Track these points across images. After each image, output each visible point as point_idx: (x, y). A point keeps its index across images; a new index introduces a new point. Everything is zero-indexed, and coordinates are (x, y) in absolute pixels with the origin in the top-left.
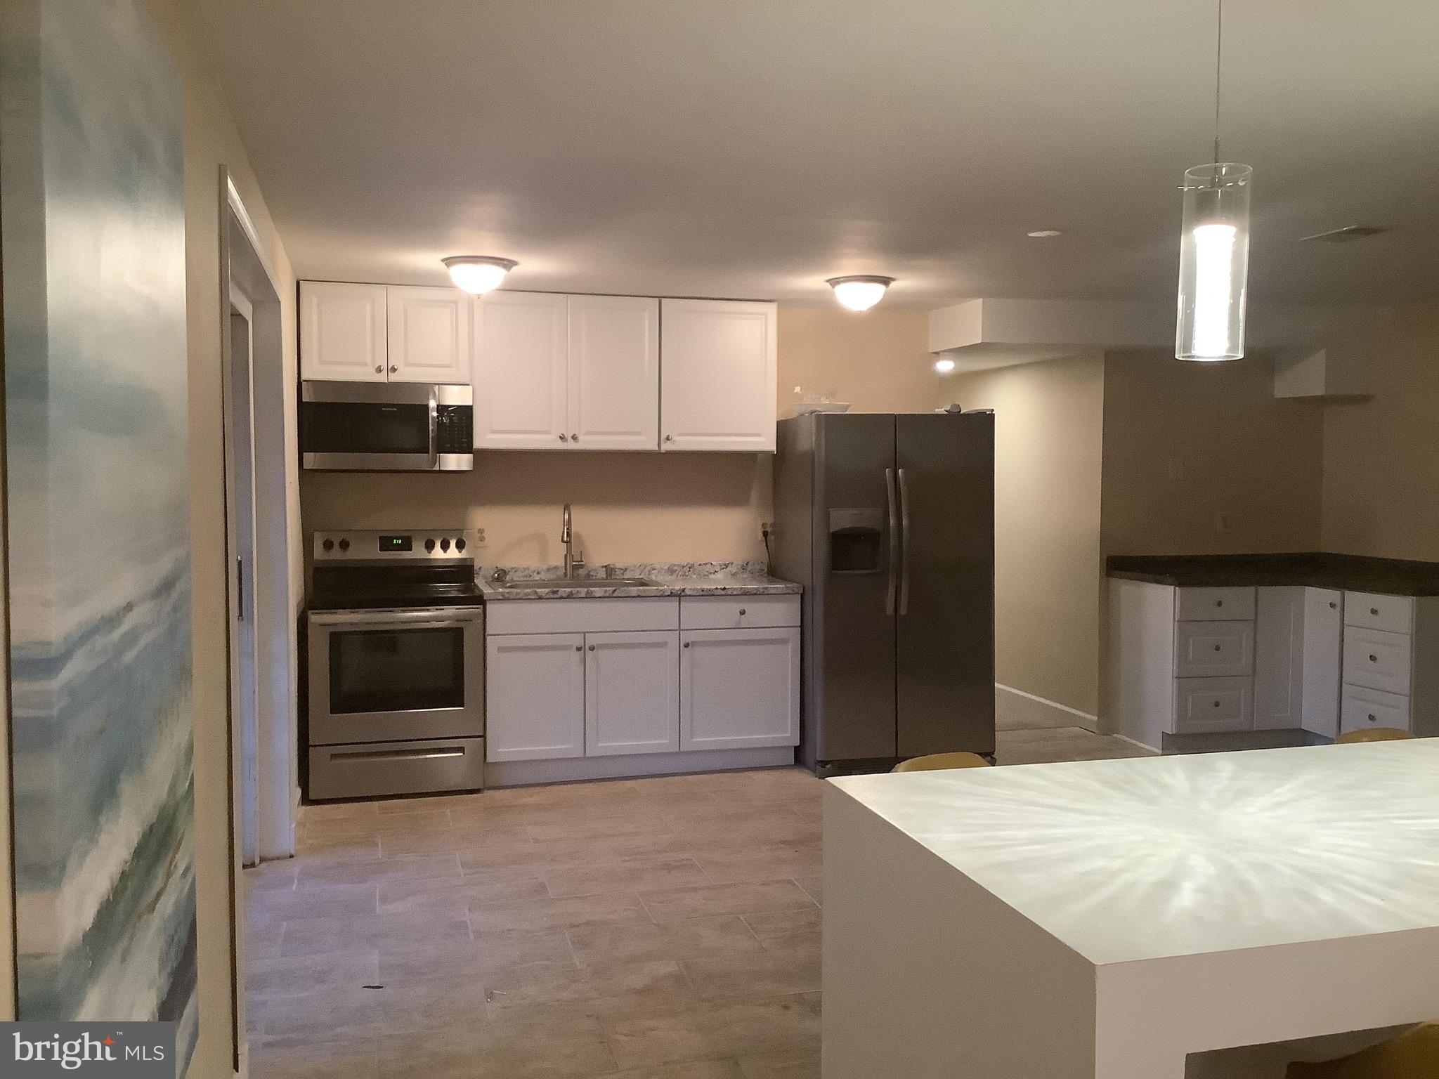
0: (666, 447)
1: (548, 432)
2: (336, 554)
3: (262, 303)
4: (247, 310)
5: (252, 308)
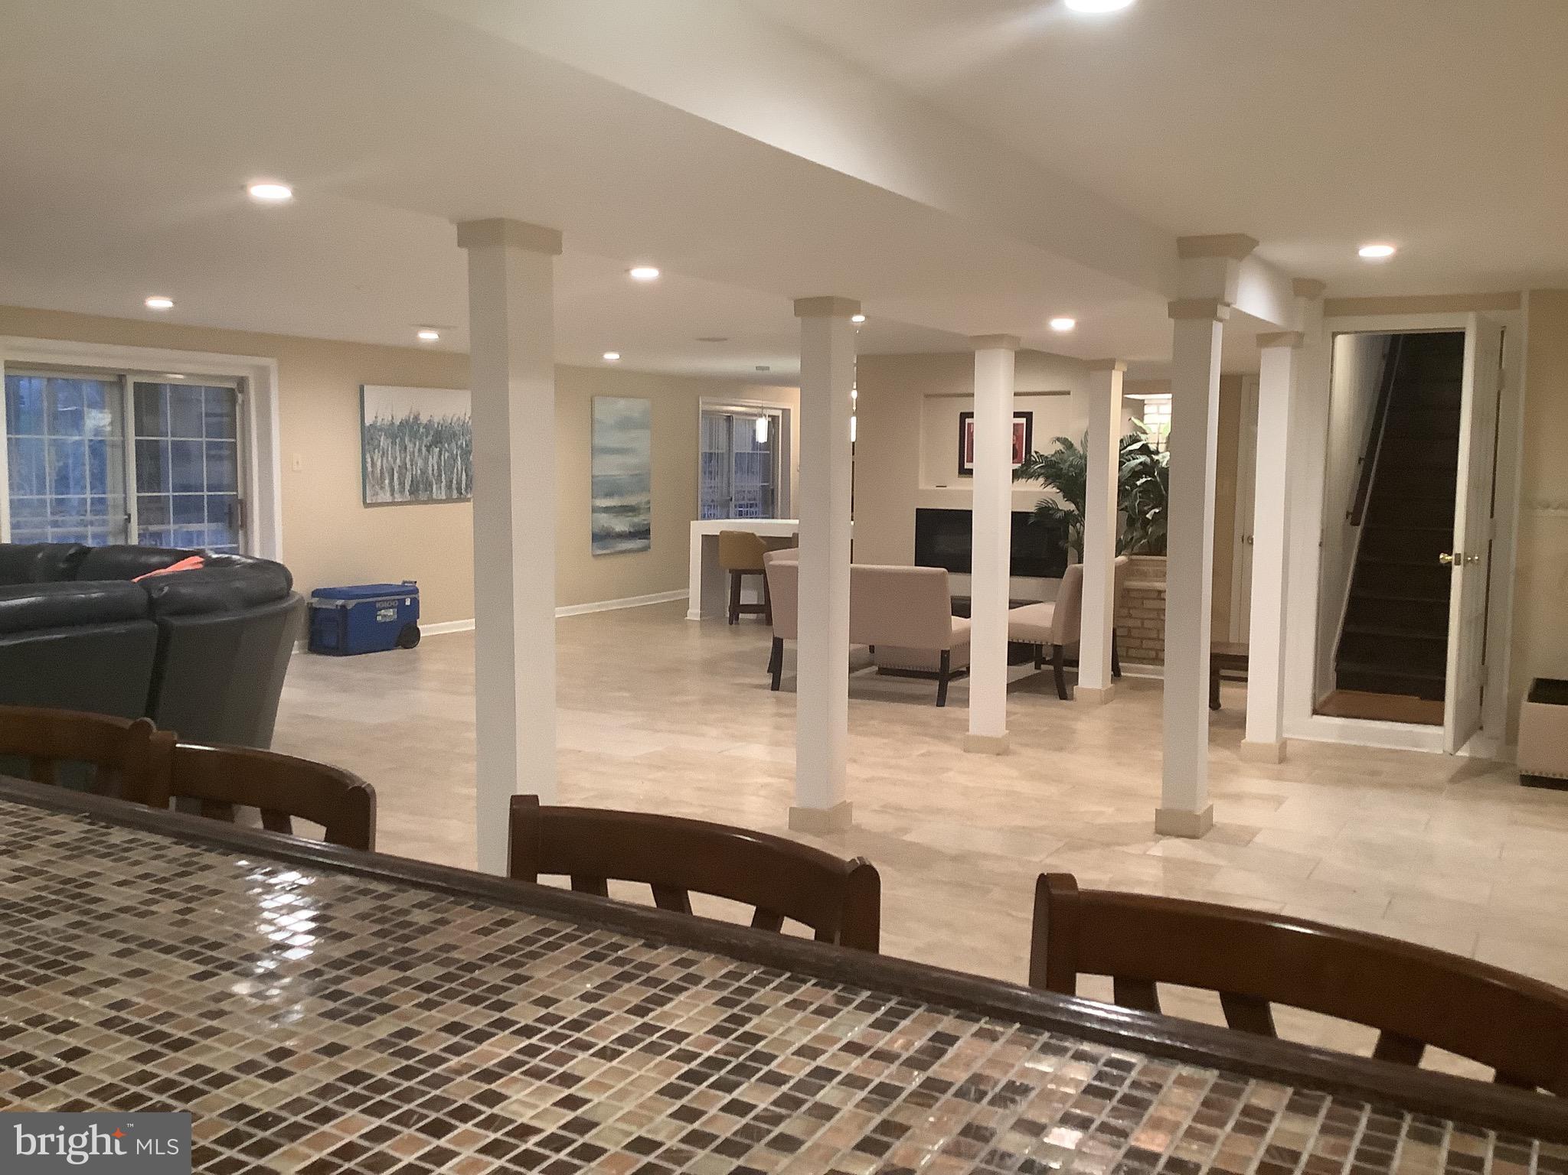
3: (783, 410)
4: (779, 413)
5: (781, 412)
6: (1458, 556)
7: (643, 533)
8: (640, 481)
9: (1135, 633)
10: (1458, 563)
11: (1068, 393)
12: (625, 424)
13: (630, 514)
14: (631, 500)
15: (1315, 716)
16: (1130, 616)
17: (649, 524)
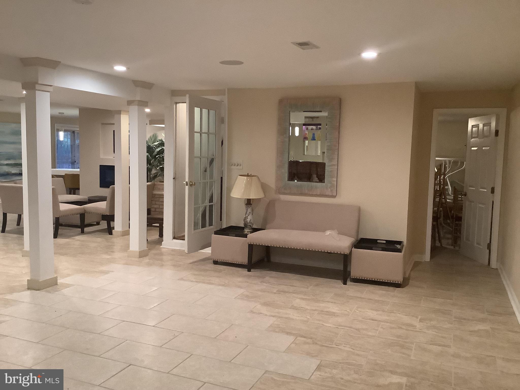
6: (187, 182)
9: (157, 210)
10: (187, 185)
15: (173, 240)
16: (156, 204)
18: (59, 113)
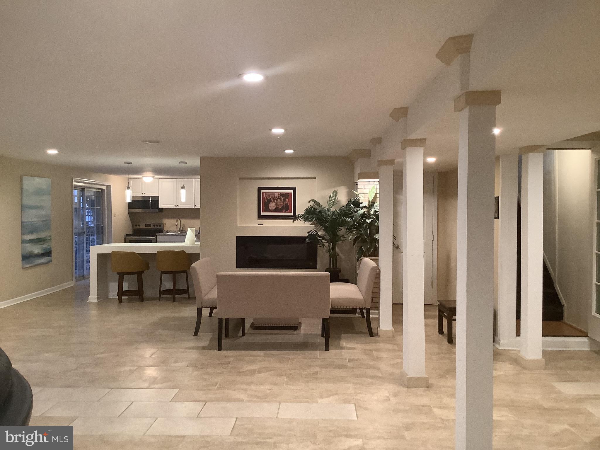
0: (195, 207)
1: (173, 205)
2: (138, 227)
3: (107, 186)
4: (105, 188)
5: (106, 187)
7: (47, 253)
8: (46, 224)
11: (315, 178)
12: (39, 192)
13: (42, 243)
14: (42, 235)
17: (51, 248)
18: (125, 163)
